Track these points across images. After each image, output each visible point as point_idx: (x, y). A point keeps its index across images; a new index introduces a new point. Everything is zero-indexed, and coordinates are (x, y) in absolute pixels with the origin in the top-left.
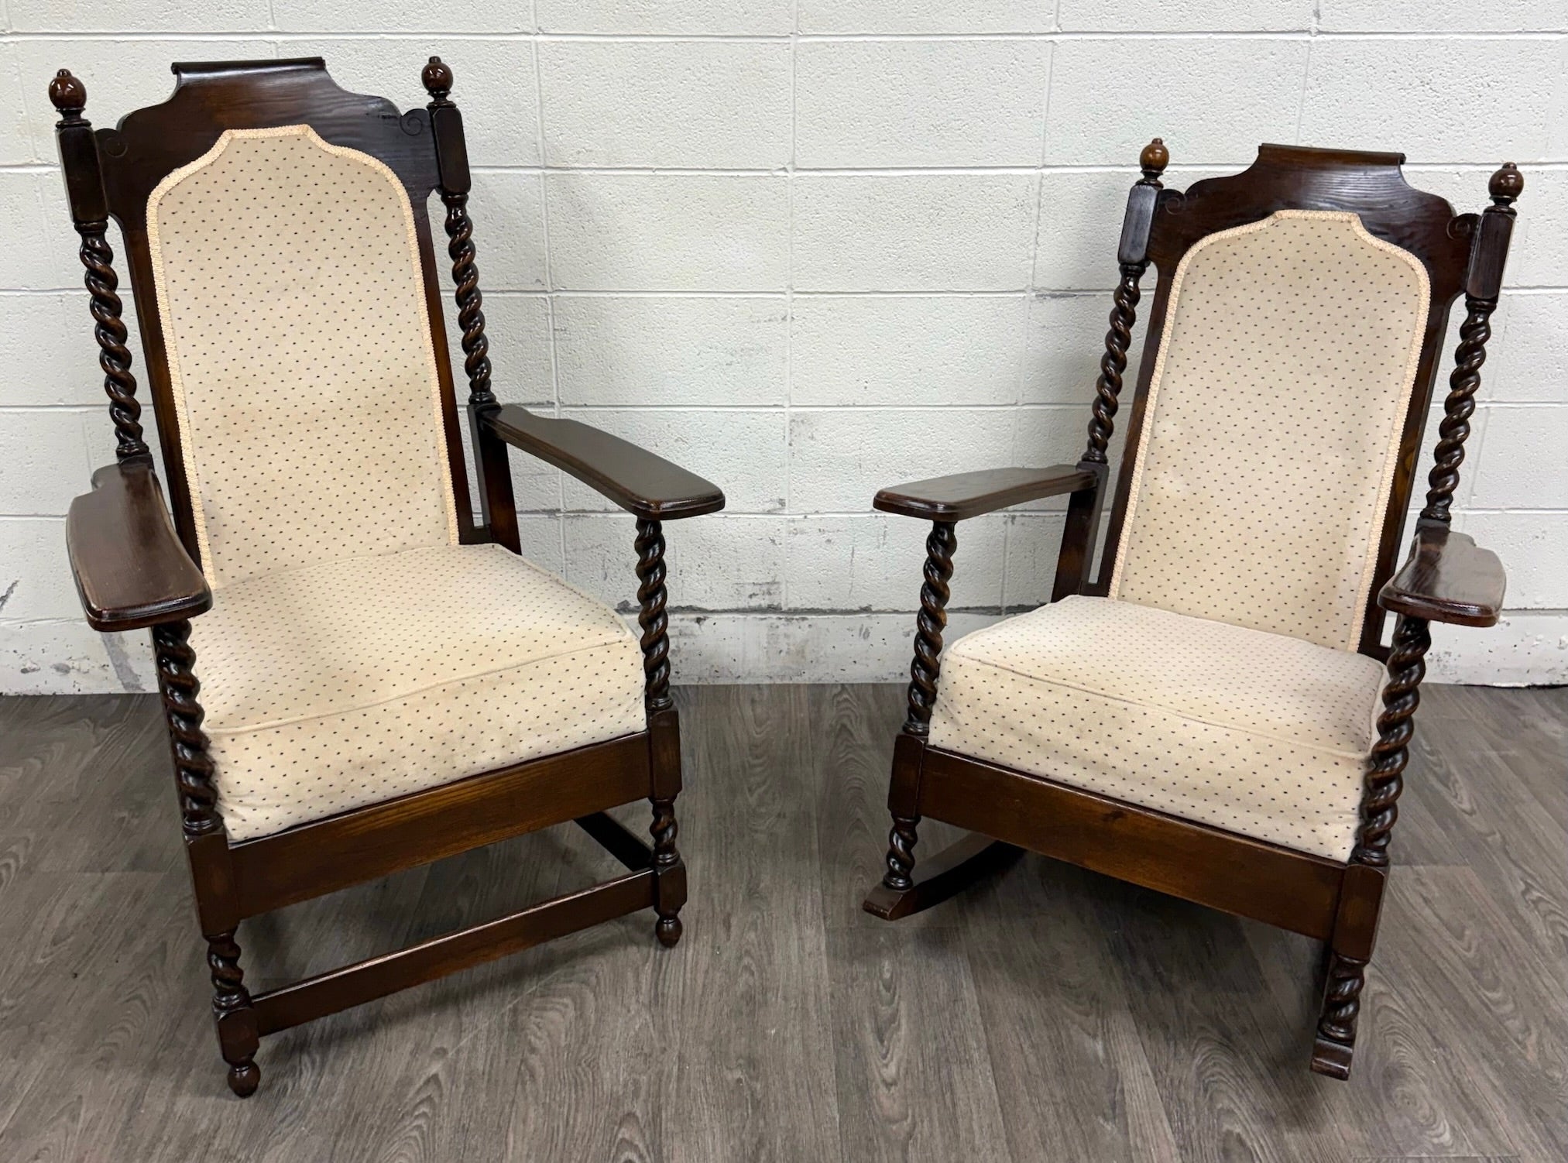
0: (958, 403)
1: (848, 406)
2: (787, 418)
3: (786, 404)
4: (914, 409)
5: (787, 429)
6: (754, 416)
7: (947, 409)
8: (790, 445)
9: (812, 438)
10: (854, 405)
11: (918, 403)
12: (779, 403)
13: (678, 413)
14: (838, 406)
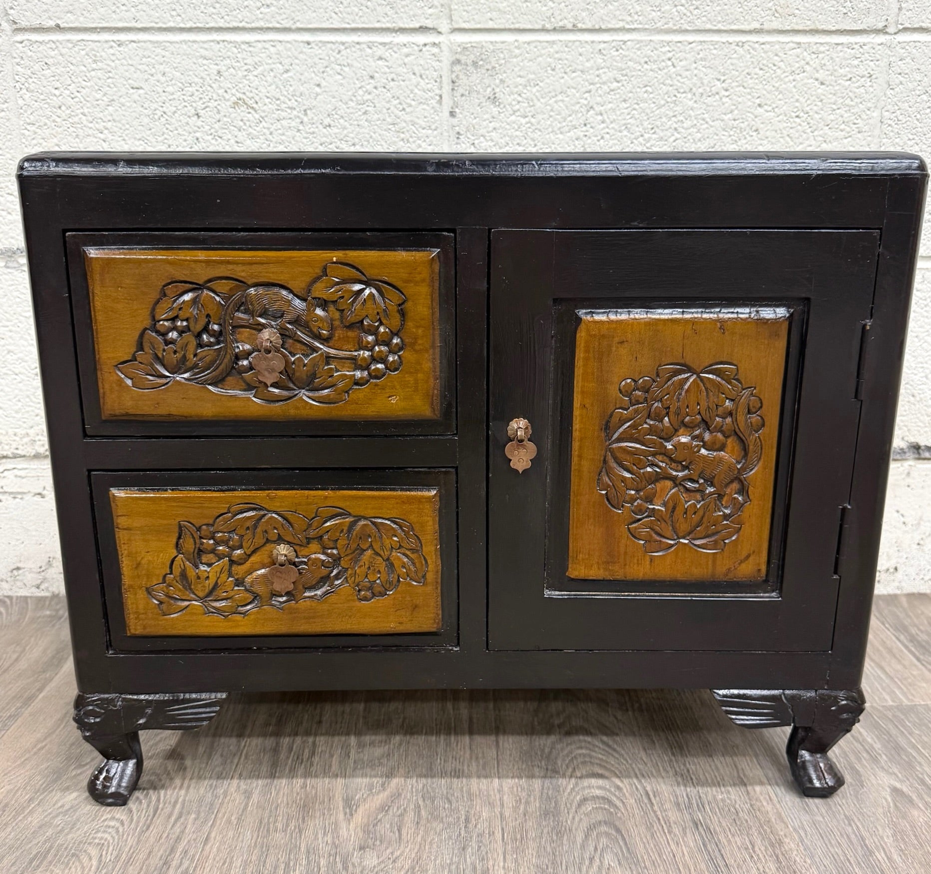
0: (776, 25)
1: (563, 30)
2: (446, 57)
3: (444, 27)
4: (690, 38)
5: (446, 80)
6: (380, 51)
7: (754, 38)
8: (452, 114)
9: (494, 99)
10: (575, 29)
11: (699, 24)
12: (429, 23)
13: (236, 44)
14: (544, 30)
